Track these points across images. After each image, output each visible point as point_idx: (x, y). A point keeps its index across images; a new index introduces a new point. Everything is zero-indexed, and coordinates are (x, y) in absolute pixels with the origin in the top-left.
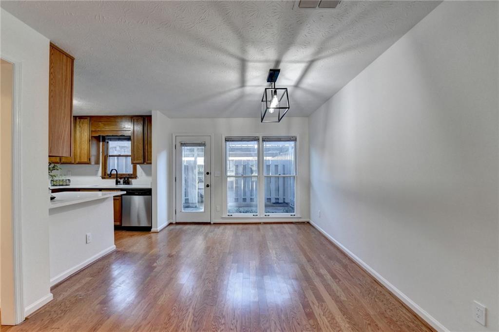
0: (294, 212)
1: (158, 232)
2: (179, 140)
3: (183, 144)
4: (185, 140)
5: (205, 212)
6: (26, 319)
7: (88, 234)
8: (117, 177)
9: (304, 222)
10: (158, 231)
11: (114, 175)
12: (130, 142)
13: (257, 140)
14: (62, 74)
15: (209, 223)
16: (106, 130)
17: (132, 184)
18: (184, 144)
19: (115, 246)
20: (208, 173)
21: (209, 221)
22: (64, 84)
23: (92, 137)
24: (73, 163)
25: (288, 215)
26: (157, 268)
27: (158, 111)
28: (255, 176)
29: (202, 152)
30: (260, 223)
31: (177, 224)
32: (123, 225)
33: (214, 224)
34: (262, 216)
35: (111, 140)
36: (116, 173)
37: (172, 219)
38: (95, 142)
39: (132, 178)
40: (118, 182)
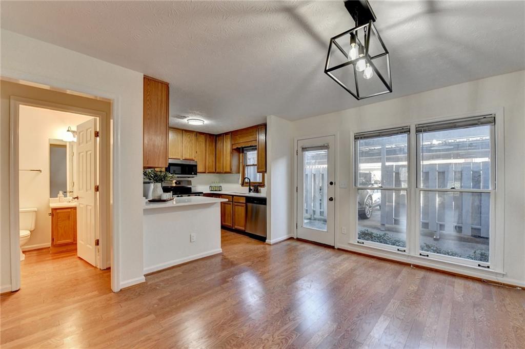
0: (488, 261)
1: (271, 245)
2: (301, 144)
3: (304, 149)
4: (307, 144)
5: (327, 232)
6: (121, 290)
7: (192, 235)
8: (250, 186)
9: (515, 287)
10: (272, 243)
11: (247, 183)
12: (256, 152)
13: (407, 132)
14: (158, 99)
15: (332, 247)
16: (242, 142)
17: (260, 192)
18: (306, 148)
19: (221, 249)
20: (331, 183)
21: (332, 245)
22: (159, 107)
23: (233, 149)
24: (222, 173)
25: (474, 264)
26: (228, 284)
27: (272, 116)
28: (404, 189)
29: (325, 159)
30: (409, 265)
31: (299, 240)
32: (246, 231)
33: (339, 249)
34: (412, 254)
35: (247, 150)
36: (248, 181)
37: (294, 233)
38: (236, 154)
39: (261, 186)
40: (250, 190)
